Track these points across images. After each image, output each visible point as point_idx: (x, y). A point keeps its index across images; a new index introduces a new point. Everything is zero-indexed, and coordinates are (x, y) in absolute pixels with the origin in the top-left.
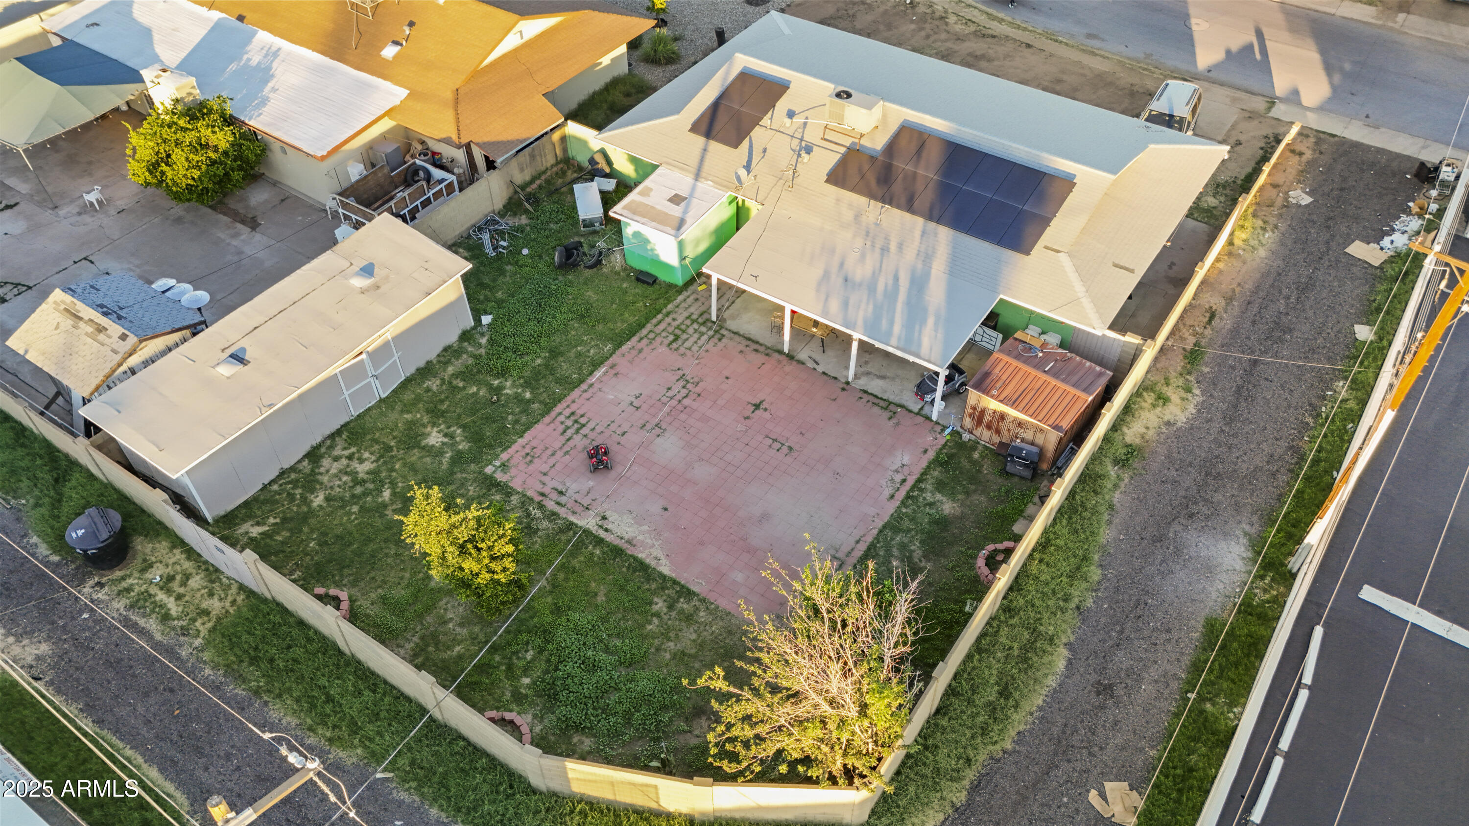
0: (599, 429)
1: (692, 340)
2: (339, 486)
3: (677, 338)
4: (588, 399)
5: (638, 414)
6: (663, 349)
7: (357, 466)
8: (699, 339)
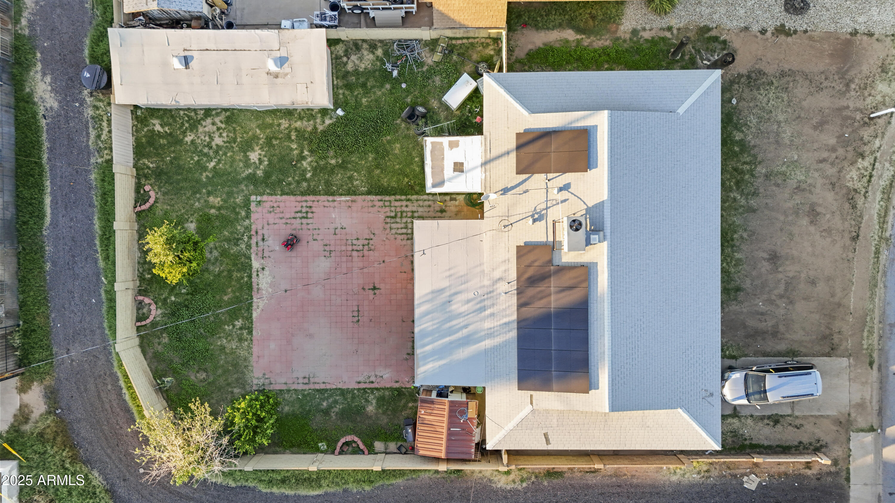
0: (310, 227)
1: (399, 226)
2: (201, 140)
3: (395, 217)
4: (324, 207)
5: (332, 237)
6: (382, 216)
7: (217, 136)
8: (402, 228)
